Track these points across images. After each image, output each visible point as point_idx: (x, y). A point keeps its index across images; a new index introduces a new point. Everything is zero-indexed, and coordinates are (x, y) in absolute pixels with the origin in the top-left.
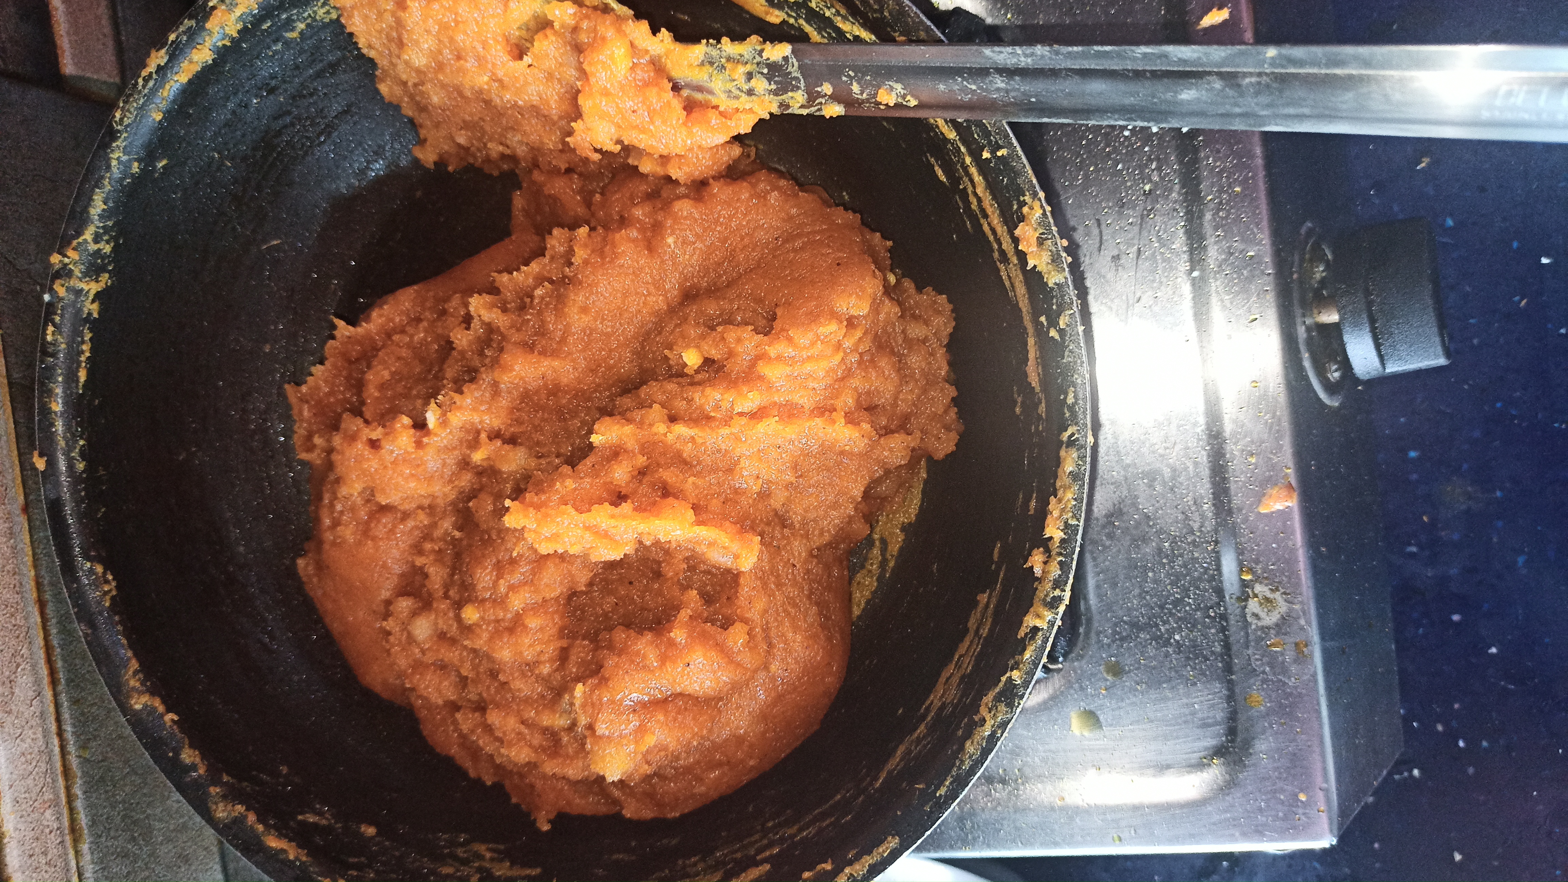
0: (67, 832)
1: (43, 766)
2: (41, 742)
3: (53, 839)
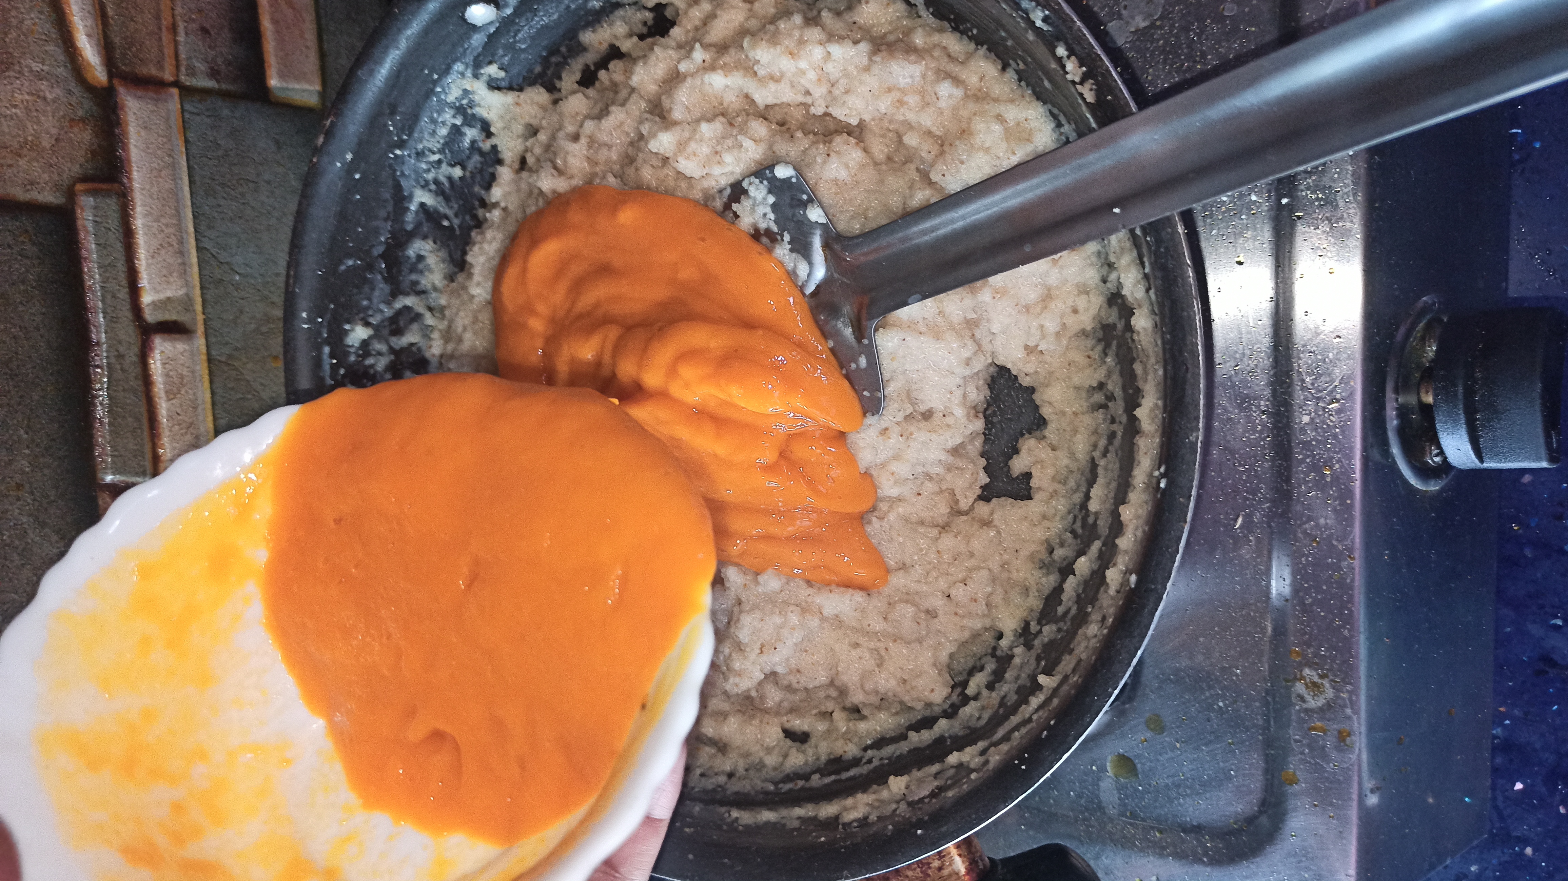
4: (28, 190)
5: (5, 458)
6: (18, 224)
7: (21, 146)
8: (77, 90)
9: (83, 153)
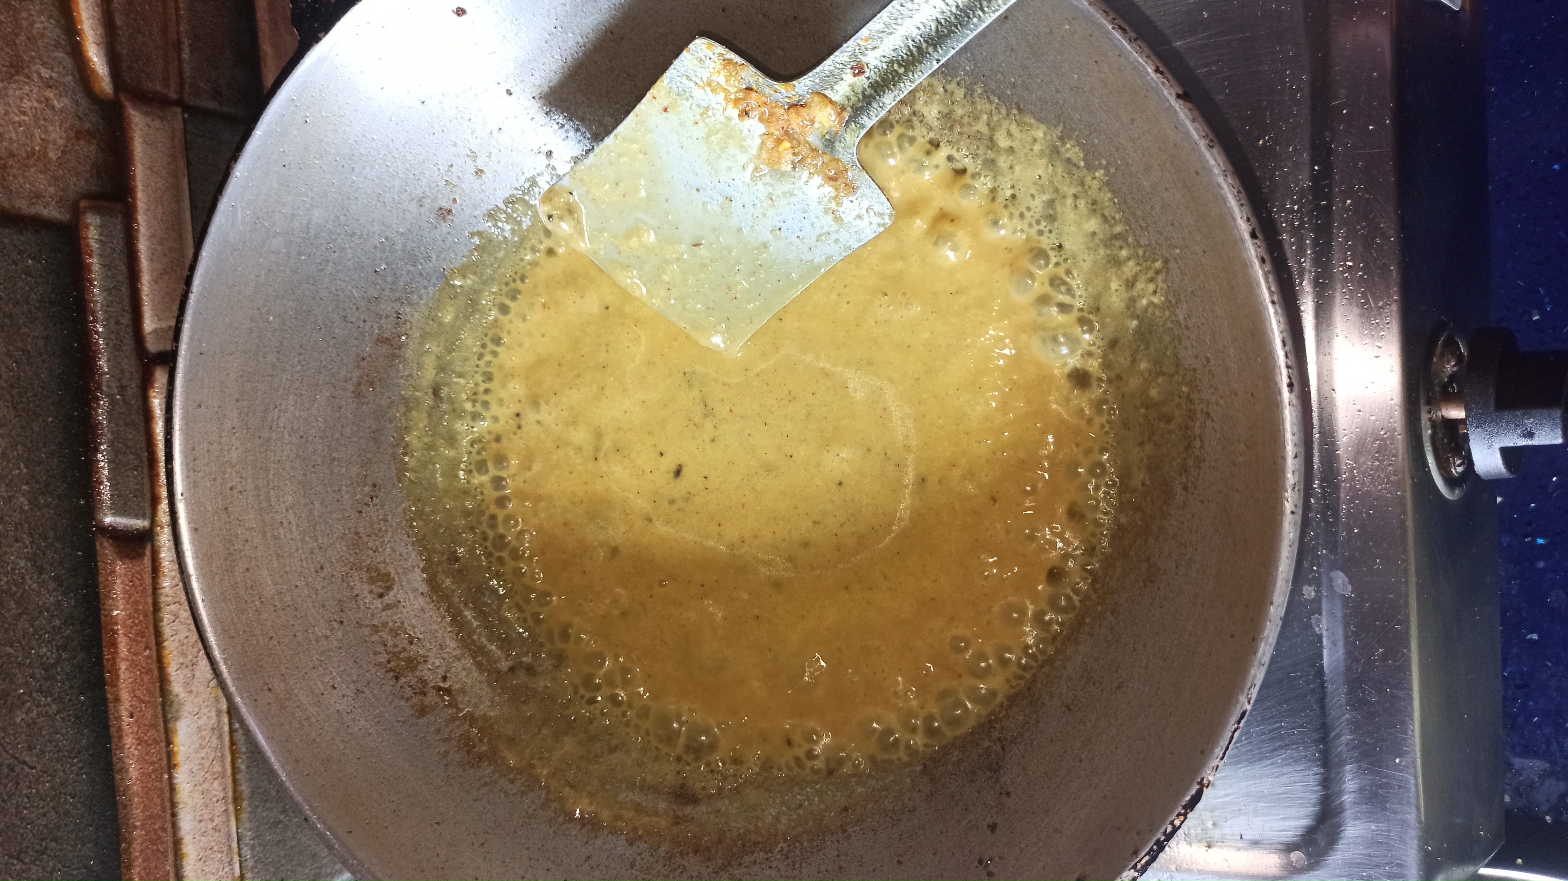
0: (230, 800)
1: (215, 742)
2: (214, 720)
3: (220, 808)
4: (34, 203)
5: (4, 494)
6: (23, 238)
7: (28, 156)
8: (84, 102)
9: (88, 168)
